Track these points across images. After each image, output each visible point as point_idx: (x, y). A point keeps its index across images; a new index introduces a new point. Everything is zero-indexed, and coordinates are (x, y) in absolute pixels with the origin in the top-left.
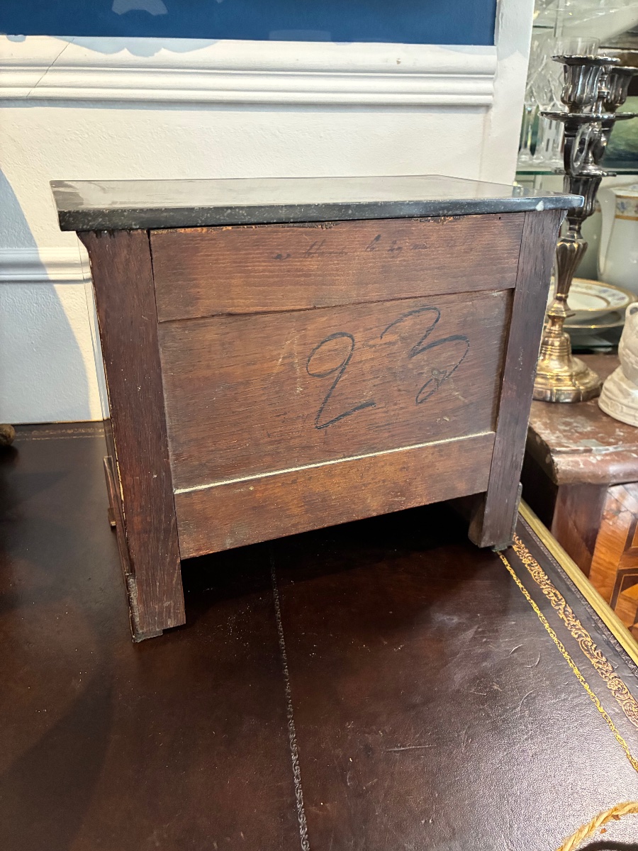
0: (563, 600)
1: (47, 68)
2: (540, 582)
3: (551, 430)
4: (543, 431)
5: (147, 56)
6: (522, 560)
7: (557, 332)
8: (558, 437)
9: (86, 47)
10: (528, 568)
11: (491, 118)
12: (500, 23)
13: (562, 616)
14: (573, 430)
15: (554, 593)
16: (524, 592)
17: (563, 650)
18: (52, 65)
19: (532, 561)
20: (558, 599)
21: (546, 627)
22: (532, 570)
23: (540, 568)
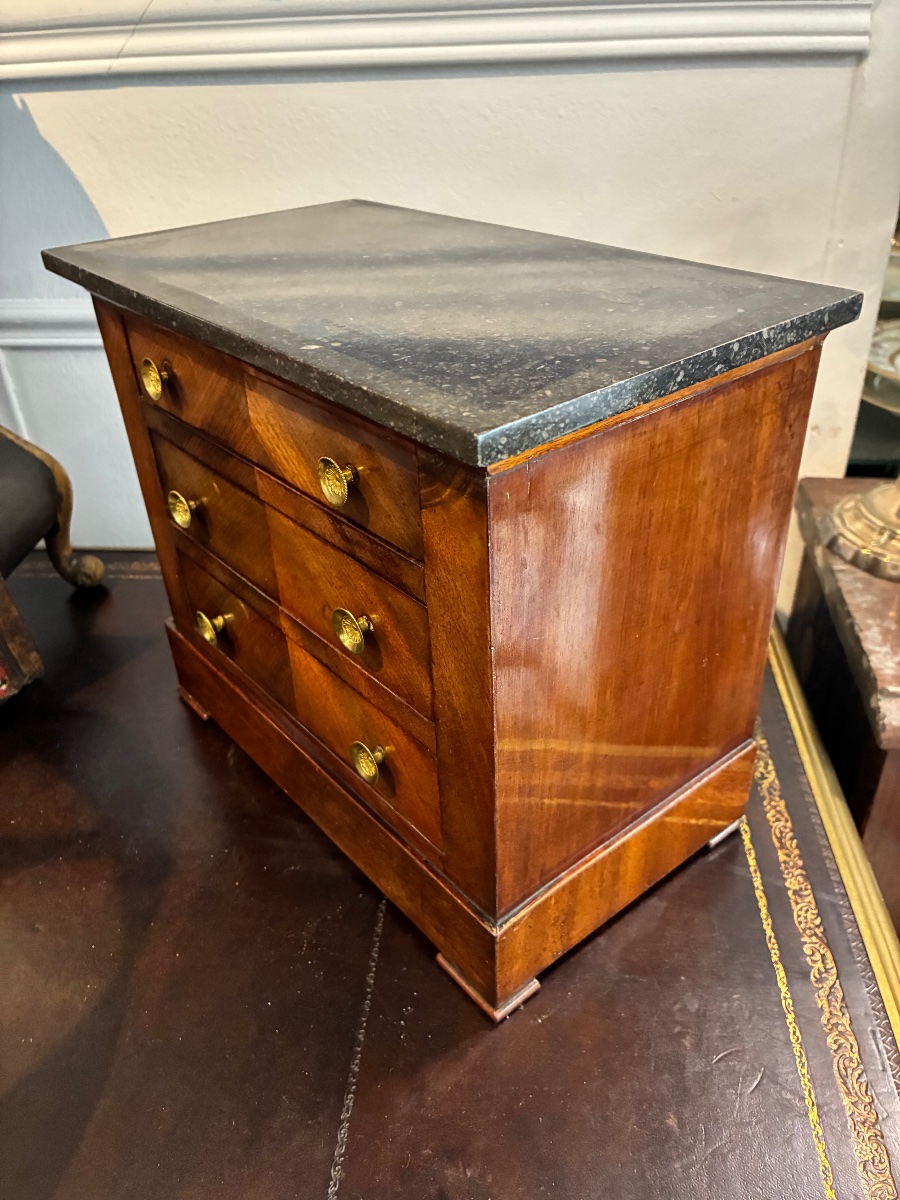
0: (834, 971)
1: (133, 27)
2: (804, 930)
3: (892, 648)
4: (877, 648)
6: (785, 880)
10: (793, 897)
11: (866, 76)
13: (822, 1003)
15: (823, 956)
16: (770, 946)
17: (805, 1071)
18: (139, 22)
19: (803, 886)
20: (825, 968)
21: (788, 1021)
22: (797, 903)
23: (813, 901)
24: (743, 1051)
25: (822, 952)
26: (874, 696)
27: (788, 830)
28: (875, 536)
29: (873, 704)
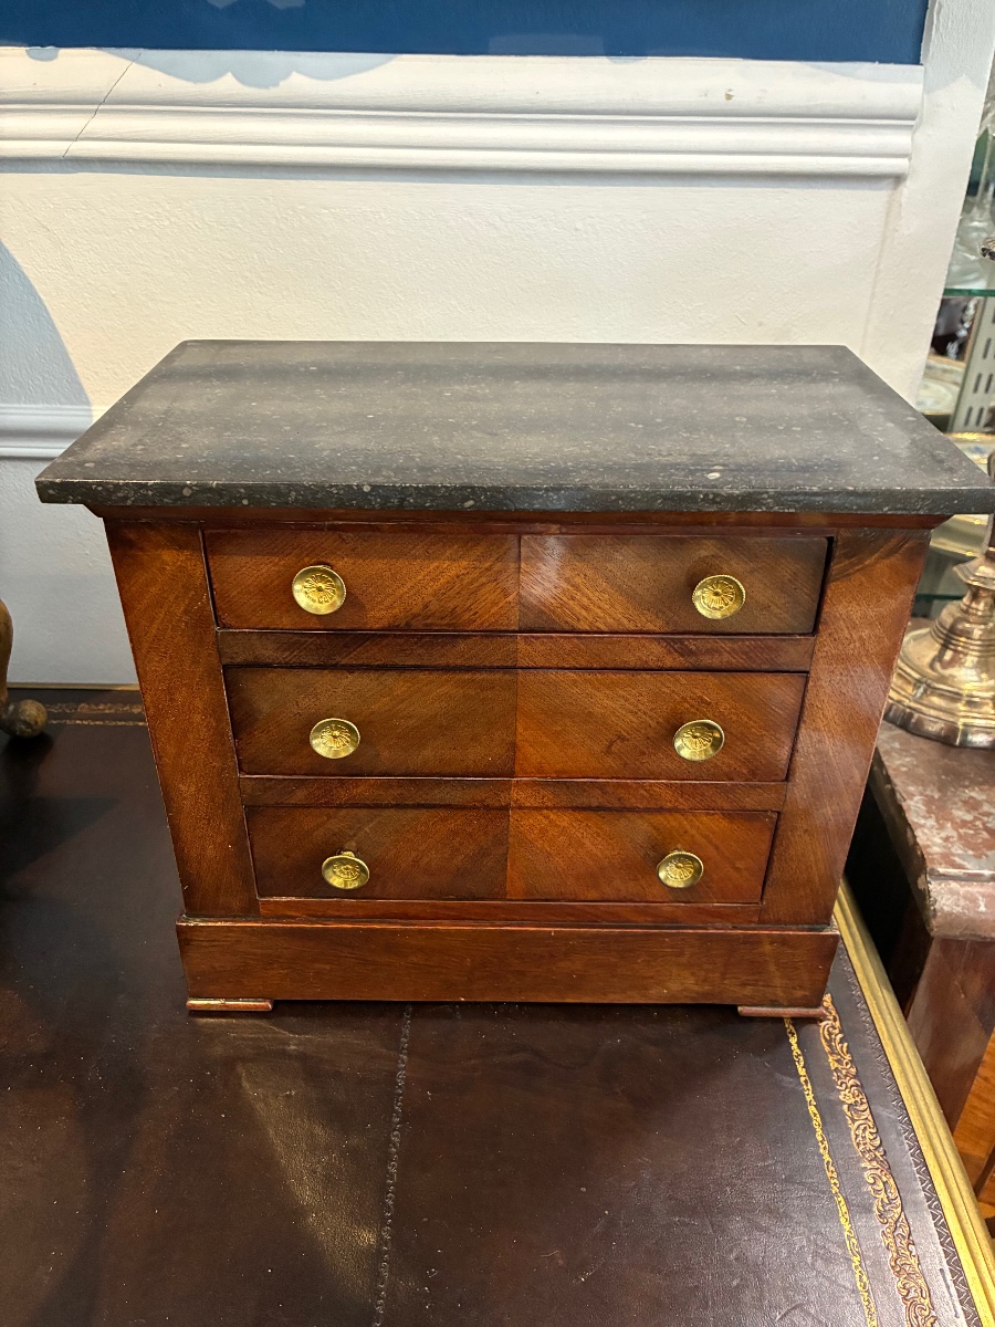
0: (898, 1202)
1: (95, 107)
2: (863, 1153)
3: (937, 821)
4: (922, 821)
5: (266, 87)
6: (839, 1092)
7: (980, 613)
8: (947, 839)
9: (160, 70)
10: (848, 1113)
11: (903, 200)
12: (935, 21)
13: (887, 1240)
14: (978, 823)
15: (885, 1184)
17: (875, 1323)
18: (103, 103)
19: (858, 1099)
20: (888, 1197)
21: (853, 1265)
22: (854, 1121)
23: (870, 1117)
24: (809, 1302)
25: (885, 1179)
26: (923, 877)
27: (837, 1031)
28: (910, 689)
29: (921, 886)
